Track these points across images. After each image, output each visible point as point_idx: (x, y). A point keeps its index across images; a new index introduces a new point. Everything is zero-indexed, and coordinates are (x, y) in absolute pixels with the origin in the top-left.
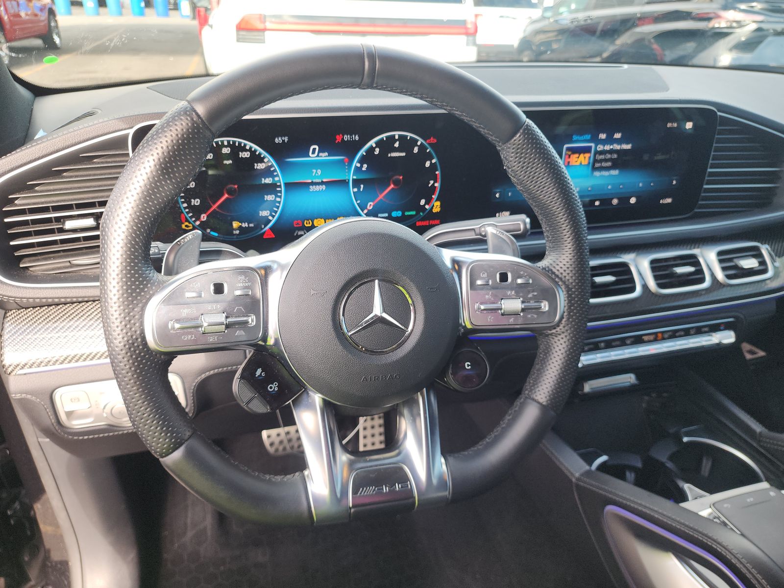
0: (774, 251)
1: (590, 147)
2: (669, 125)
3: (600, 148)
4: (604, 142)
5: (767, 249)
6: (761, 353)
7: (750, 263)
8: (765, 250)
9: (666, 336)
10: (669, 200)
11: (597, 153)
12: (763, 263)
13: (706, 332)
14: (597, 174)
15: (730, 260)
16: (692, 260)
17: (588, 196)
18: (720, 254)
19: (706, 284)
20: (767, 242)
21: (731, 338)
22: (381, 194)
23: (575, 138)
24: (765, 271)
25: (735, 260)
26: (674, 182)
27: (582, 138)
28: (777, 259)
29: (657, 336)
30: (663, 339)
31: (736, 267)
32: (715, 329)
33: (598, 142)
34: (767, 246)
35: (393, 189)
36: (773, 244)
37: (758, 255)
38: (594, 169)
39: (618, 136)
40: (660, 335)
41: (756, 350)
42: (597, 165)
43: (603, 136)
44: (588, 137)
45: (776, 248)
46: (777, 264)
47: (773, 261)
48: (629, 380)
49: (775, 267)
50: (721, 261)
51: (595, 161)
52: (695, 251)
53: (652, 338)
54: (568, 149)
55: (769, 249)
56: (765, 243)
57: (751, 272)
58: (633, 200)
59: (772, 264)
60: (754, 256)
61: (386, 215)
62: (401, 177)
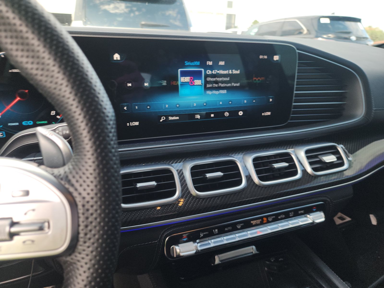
0: (347, 149)
1: (201, 72)
2: (261, 57)
3: (209, 72)
4: (211, 68)
5: (342, 147)
6: (348, 219)
7: (330, 158)
8: (340, 148)
9: (270, 219)
10: (269, 113)
11: (206, 76)
12: (340, 158)
13: (302, 214)
14: (209, 92)
15: (316, 156)
16: (287, 158)
17: (204, 110)
18: (307, 152)
19: (299, 176)
20: (342, 143)
21: (322, 218)
22: (8, 105)
23: (187, 63)
24: (342, 164)
25: (319, 156)
26: (271, 100)
27: (192, 64)
28: (350, 155)
29: (263, 220)
30: (268, 222)
31: (321, 162)
32: (308, 211)
33: (207, 67)
34: (342, 146)
35: (19, 101)
36: (346, 144)
37: (336, 153)
38: (206, 89)
39: (222, 63)
40: (265, 219)
41: (345, 216)
42: (208, 86)
43: (210, 63)
44: (198, 63)
45: (348, 147)
46: (350, 159)
47: (347, 157)
48: (252, 251)
49: (349, 161)
50: (308, 158)
51: (206, 82)
52: (289, 151)
53: (258, 221)
54: (182, 72)
55: (344, 147)
56: (340, 144)
57: (332, 165)
58: (241, 113)
59: (346, 159)
60: (333, 153)
61: (17, 124)
62: (27, 91)
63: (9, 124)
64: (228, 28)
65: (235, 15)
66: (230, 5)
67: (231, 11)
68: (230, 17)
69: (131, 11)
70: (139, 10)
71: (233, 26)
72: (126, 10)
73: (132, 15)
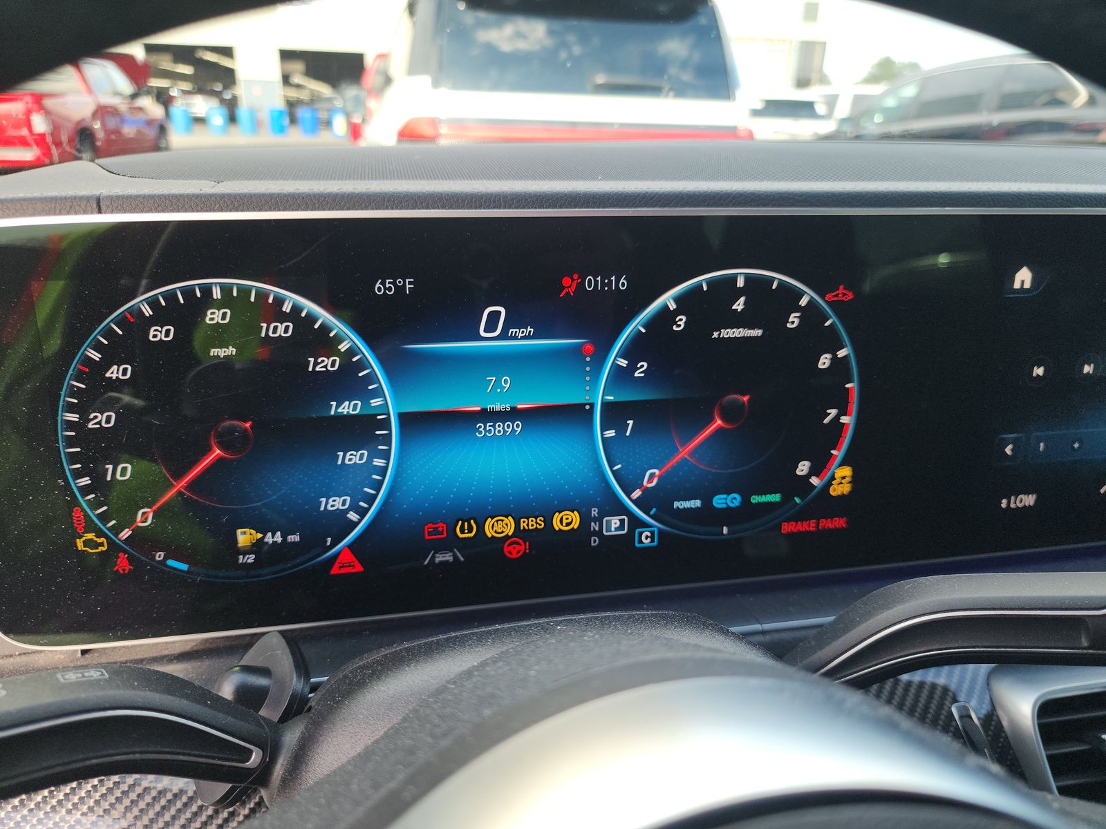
22: (684, 443)
35: (719, 429)
61: (697, 503)
62: (746, 399)
63: (677, 504)
64: (802, 83)
65: (825, 44)
66: (811, 12)
67: (811, 32)
68: (810, 51)
69: (563, 45)
70: (584, 39)
71: (814, 76)
72: (548, 42)
73: (563, 55)
